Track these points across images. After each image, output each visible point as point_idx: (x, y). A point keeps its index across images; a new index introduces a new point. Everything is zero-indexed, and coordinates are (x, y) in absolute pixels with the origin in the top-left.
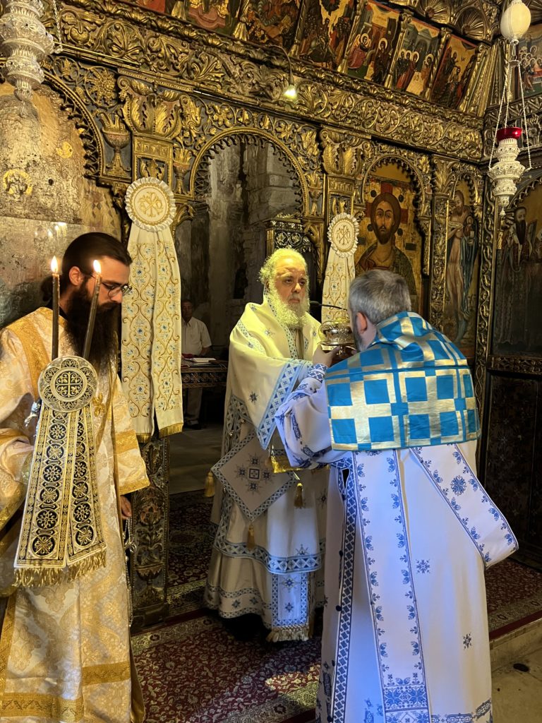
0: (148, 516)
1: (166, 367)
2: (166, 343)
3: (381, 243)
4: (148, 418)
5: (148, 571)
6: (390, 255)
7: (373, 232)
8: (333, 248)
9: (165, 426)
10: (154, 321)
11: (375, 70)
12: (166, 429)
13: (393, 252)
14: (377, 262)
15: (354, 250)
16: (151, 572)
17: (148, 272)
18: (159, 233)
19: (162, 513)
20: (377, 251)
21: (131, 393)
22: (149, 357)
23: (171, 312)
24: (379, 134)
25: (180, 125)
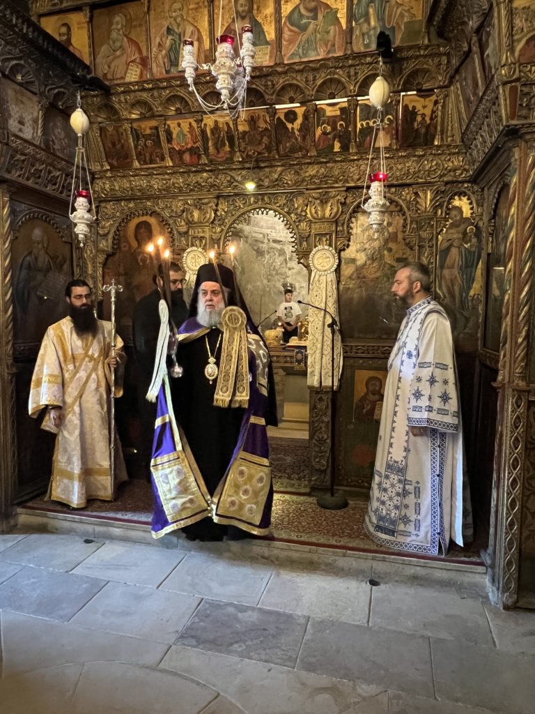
6: (379, 269)
8: (314, 270)
11: (340, 142)
14: (367, 275)
20: (367, 266)
24: (352, 184)
25: (213, 215)
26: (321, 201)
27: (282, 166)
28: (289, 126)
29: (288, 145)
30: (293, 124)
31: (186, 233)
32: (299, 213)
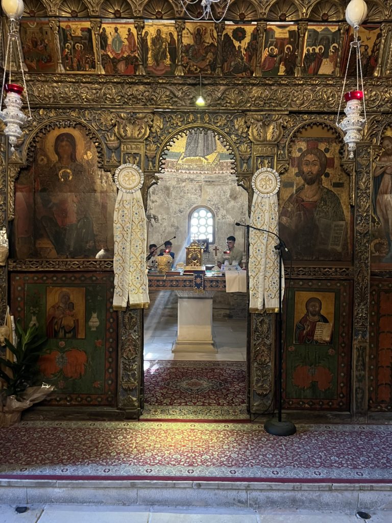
1: (137, 269)
2: (137, 255)
3: (308, 184)
5: (128, 386)
6: (317, 193)
7: (300, 177)
8: (256, 192)
9: (135, 303)
11: (286, 67)
13: (320, 190)
15: (276, 192)
17: (127, 216)
18: (134, 193)
23: (141, 237)
24: (295, 109)
25: (148, 131)
26: (263, 123)
27: (226, 85)
28: (237, 44)
29: (232, 64)
30: (240, 43)
31: (117, 149)
32: (240, 135)
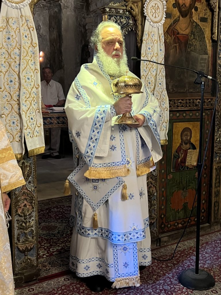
0: (23, 210)
1: (31, 107)
2: (30, 90)
3: (183, 17)
4: (20, 143)
5: (25, 246)
6: (189, 26)
7: (177, 8)
8: (148, 20)
9: (33, 149)
10: (20, 74)
12: (33, 151)
13: (191, 23)
14: (180, 31)
15: (163, 22)
16: (27, 248)
17: (15, 39)
18: (22, 9)
19: (33, 208)
20: (180, 22)
21: (7, 125)
22: (18, 100)
23: (33, 67)
